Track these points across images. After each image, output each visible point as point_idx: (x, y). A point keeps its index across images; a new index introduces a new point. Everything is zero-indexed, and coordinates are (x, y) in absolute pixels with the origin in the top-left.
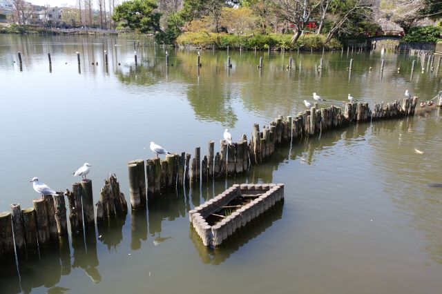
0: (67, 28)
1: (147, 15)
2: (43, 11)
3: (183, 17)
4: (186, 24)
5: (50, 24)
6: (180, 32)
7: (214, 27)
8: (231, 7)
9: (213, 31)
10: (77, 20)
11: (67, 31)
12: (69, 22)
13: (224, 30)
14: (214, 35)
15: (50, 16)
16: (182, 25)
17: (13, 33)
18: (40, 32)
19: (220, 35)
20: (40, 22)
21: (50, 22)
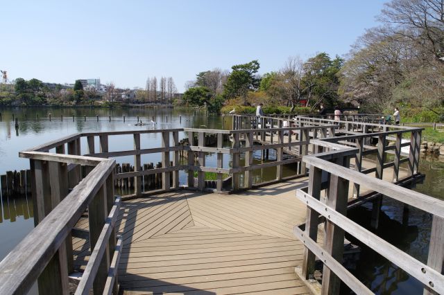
0: (139, 103)
1: (203, 96)
2: (124, 93)
3: (225, 97)
4: (227, 101)
5: (128, 101)
6: (223, 106)
7: (243, 103)
8: (253, 91)
9: (242, 105)
10: (146, 98)
11: (140, 105)
12: (140, 99)
13: (249, 104)
14: (243, 107)
15: (129, 96)
16: (224, 101)
17: (106, 107)
18: (123, 106)
19: (247, 107)
20: (122, 100)
21: (128, 99)
